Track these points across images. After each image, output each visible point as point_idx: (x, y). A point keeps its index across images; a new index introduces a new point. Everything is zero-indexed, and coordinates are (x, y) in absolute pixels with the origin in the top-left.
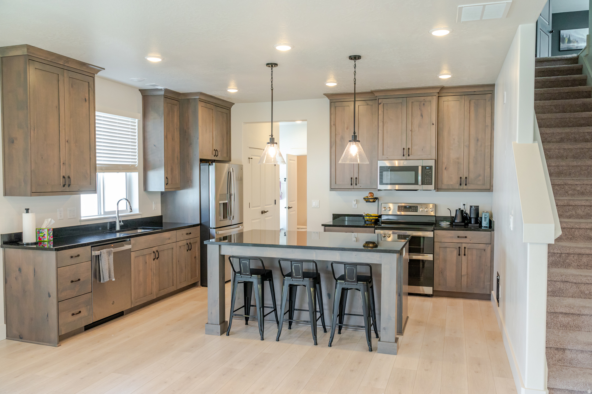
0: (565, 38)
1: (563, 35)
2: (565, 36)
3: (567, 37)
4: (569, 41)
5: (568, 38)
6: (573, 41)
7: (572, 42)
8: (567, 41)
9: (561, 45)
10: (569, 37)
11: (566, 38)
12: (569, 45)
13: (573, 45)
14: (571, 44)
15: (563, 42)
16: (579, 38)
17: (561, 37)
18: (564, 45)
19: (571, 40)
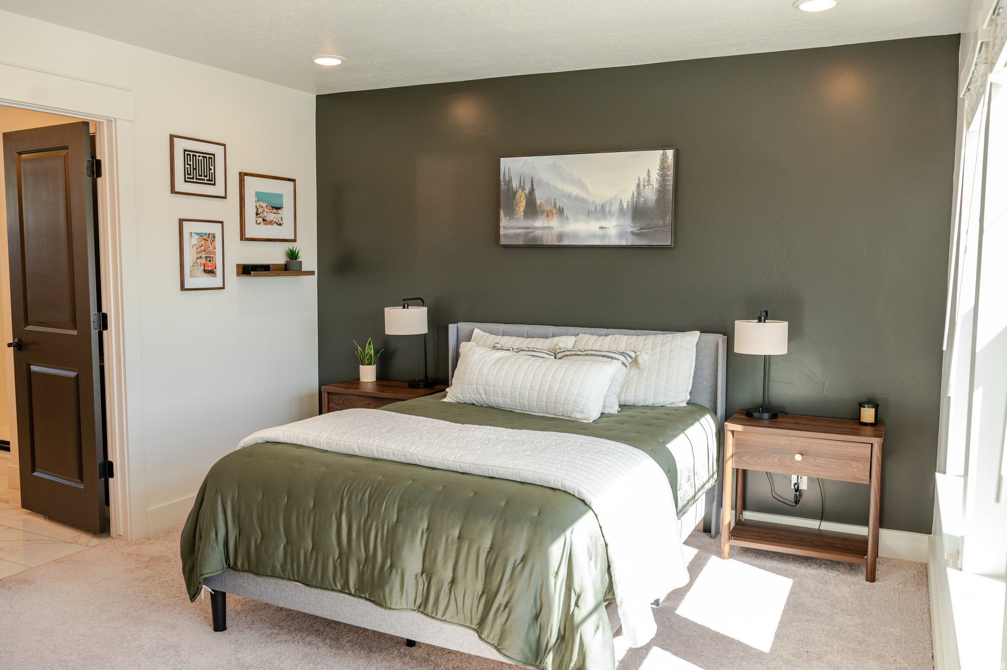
0: (515, 193)
1: (507, 179)
2: (515, 184)
3: (523, 189)
4: (532, 209)
5: (527, 191)
6: (546, 208)
7: (542, 212)
8: (522, 205)
9: (504, 222)
10: (532, 191)
11: (520, 193)
12: (530, 223)
13: (546, 225)
14: (539, 223)
15: (511, 212)
16: (569, 197)
17: (503, 186)
18: (514, 223)
19: (538, 202)
